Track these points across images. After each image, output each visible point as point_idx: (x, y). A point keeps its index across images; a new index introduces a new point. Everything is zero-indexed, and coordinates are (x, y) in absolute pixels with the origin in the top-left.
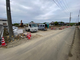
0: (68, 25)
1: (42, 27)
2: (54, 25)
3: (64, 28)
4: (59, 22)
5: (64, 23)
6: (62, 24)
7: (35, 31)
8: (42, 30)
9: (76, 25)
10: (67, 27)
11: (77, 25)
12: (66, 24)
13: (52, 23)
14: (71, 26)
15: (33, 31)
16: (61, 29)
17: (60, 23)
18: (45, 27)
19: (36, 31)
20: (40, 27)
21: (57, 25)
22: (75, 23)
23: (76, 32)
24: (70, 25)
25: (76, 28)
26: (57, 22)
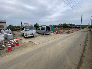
0: (79, 27)
1: (43, 30)
2: (62, 27)
3: (73, 31)
4: (68, 24)
5: (74, 25)
6: (72, 26)
7: (30, 36)
8: (43, 34)
9: (88, 28)
10: (77, 30)
11: (90, 27)
12: (77, 26)
13: (60, 25)
14: (83, 29)
15: (28, 36)
16: (69, 33)
17: (69, 26)
18: (46, 31)
19: (33, 35)
20: (40, 30)
21: (65, 27)
22: (87, 25)
23: (88, 37)
24: (81, 28)
25: (88, 32)
26: (65, 24)
